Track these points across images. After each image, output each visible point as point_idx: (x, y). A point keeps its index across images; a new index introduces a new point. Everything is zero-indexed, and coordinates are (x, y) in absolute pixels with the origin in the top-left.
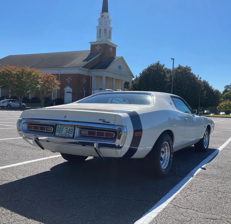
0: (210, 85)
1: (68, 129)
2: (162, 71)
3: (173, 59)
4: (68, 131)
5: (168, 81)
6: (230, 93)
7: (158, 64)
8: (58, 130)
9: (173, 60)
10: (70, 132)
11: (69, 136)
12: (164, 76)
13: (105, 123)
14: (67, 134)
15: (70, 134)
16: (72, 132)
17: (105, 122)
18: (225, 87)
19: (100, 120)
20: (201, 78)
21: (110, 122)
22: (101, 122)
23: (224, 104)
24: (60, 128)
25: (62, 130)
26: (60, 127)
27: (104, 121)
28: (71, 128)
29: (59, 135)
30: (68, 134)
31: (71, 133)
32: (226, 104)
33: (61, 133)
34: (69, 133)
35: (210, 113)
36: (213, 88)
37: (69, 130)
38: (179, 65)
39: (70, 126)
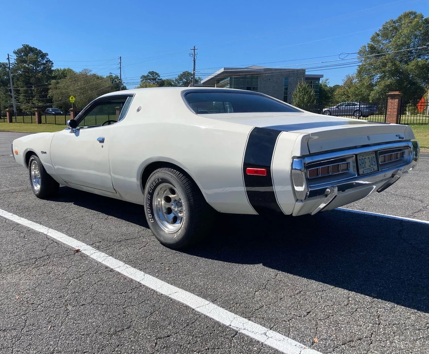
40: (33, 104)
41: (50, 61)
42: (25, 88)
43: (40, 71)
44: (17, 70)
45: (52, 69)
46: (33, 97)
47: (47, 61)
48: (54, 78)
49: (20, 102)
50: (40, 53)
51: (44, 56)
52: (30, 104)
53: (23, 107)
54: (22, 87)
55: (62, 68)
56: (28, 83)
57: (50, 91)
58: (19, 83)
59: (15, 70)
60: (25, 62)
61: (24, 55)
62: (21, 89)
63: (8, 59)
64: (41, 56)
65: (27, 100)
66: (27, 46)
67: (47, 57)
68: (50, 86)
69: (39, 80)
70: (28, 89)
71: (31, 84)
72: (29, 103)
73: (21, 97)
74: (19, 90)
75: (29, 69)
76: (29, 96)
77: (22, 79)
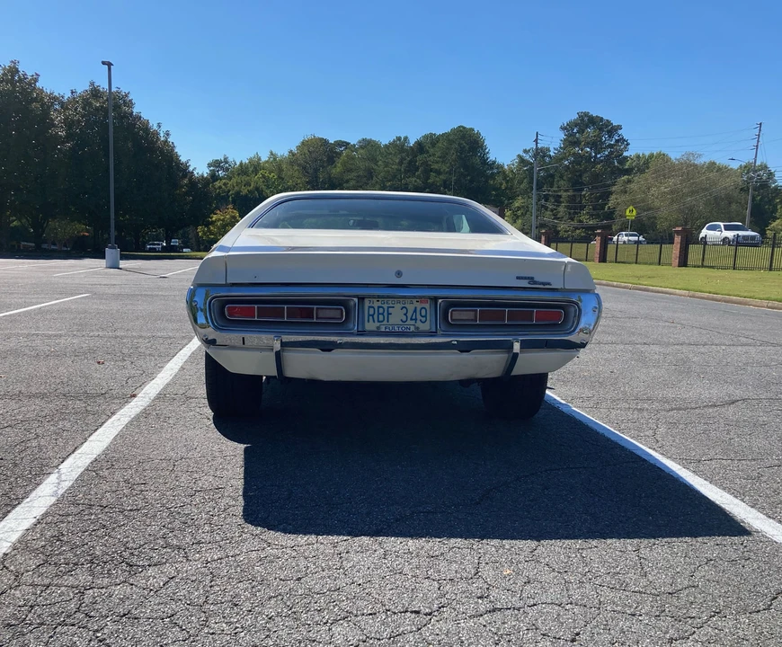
0: (183, 159)
1: (411, 308)
2: (35, 100)
3: (109, 65)
4: (409, 315)
5: (61, 136)
6: (225, 184)
7: (13, 70)
8: (373, 316)
9: (109, 69)
10: (419, 317)
11: (418, 328)
12: (44, 119)
13: (534, 285)
14: (409, 322)
15: (419, 324)
16: (425, 316)
17: (535, 283)
18: (209, 165)
19: (518, 278)
20: (168, 134)
21: (549, 284)
22: (524, 284)
23: (219, 220)
24: (379, 307)
25: (389, 314)
26: (376, 304)
27: (531, 279)
28: (419, 306)
29: (378, 328)
30: (413, 322)
31: (423, 319)
32: (223, 220)
33: (385, 322)
34: (416, 319)
35: (182, 248)
36: (191, 169)
37: (415, 311)
38: (92, 84)
39: (414, 301)
40: (580, 221)
41: (622, 140)
42: (570, 193)
43: (602, 161)
44: (562, 159)
45: (625, 154)
46: (582, 208)
47: (617, 141)
48: (628, 172)
49: (557, 219)
50: (607, 126)
51: (613, 130)
52: (575, 223)
53: (562, 226)
54: (566, 191)
55: (647, 154)
56: (577, 184)
57: (613, 197)
58: (562, 182)
59: (559, 159)
60: (576, 143)
61: (578, 132)
62: (564, 194)
63: (536, 141)
64: (608, 132)
65: (570, 213)
66: (586, 114)
67: (620, 132)
68: (614, 189)
69: (596, 177)
70: (576, 193)
71: (582, 184)
72: (573, 220)
73: (562, 209)
74: (560, 197)
75: (581, 156)
76: (575, 207)
77: (568, 175)
